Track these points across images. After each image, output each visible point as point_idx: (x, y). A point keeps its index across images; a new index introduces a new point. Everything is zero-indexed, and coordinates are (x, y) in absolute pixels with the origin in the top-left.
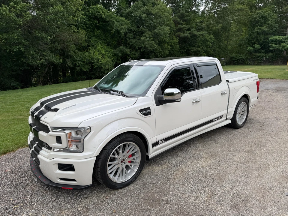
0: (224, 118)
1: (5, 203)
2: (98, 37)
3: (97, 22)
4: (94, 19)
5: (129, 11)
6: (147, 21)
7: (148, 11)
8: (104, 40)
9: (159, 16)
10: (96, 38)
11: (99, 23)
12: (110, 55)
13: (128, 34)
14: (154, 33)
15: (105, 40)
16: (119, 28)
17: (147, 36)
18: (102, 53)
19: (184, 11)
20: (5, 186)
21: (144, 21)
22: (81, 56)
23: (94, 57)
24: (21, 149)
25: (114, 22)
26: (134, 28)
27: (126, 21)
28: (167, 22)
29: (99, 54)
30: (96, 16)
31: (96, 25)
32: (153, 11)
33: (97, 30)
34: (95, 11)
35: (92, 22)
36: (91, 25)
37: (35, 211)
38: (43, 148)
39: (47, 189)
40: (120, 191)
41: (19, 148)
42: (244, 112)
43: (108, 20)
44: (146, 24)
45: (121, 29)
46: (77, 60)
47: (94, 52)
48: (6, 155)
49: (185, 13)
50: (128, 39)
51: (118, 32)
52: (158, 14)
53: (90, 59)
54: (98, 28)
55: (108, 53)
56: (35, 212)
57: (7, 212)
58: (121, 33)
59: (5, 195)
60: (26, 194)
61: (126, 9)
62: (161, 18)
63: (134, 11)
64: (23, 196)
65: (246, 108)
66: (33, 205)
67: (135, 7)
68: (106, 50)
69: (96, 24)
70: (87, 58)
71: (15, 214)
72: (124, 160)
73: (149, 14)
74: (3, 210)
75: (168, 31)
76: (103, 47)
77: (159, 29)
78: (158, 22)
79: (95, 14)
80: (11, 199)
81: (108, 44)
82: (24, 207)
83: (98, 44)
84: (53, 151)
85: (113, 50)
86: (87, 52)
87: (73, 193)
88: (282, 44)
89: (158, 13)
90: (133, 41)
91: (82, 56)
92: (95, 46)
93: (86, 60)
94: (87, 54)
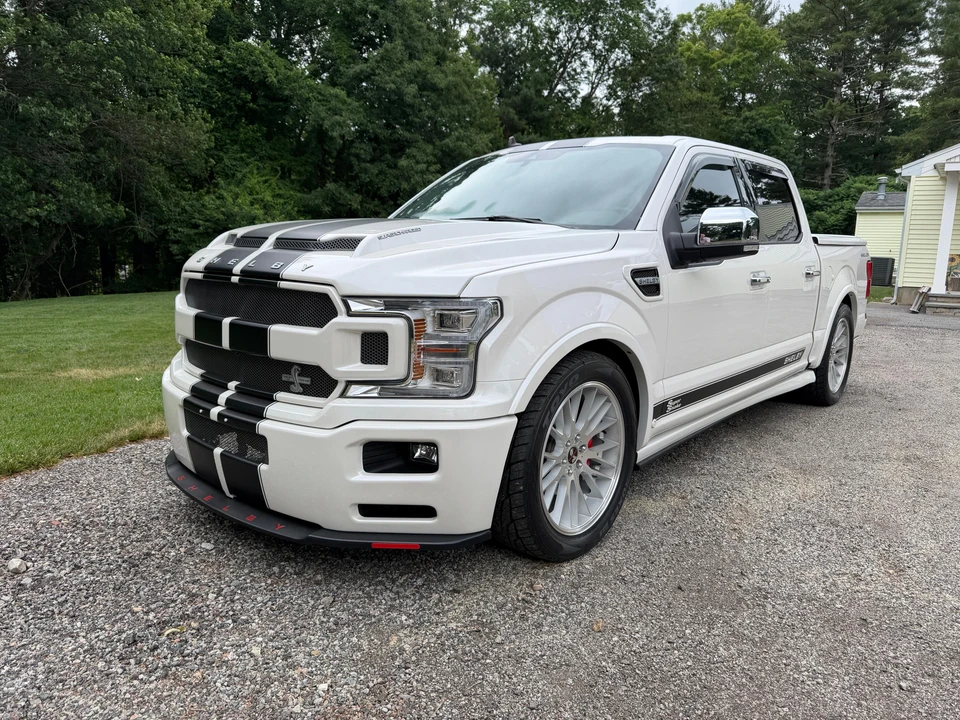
0: (803, 363)
1: (116, 621)
2: (249, 147)
3: (249, 97)
4: (239, 86)
5: (362, 71)
6: (420, 111)
7: (425, 78)
8: (270, 158)
9: (458, 97)
10: (243, 151)
11: (254, 99)
12: (290, 208)
13: (357, 145)
14: (442, 151)
15: (271, 160)
16: (327, 124)
17: (420, 156)
18: (262, 201)
19: (533, 91)
20: (80, 567)
21: (408, 110)
22: (187, 208)
23: (236, 209)
24: (75, 461)
25: (308, 99)
26: (377, 126)
27: (349, 100)
28: (482, 117)
29: (252, 204)
30: (246, 77)
31: (242, 107)
32: (440, 80)
33: (247, 125)
34: (242, 60)
35: (230, 94)
36: (225, 104)
37: (271, 641)
38: (280, 395)
39: (276, 569)
40: (567, 567)
41: (68, 456)
42: (840, 354)
43: (287, 92)
44: (417, 120)
45: (333, 126)
46: (170, 220)
47: (237, 196)
48: (19, 478)
49: (534, 96)
50: (354, 161)
51: (321, 134)
52: (454, 91)
53: (222, 216)
54: (252, 117)
55: (282, 201)
56: (271, 644)
57: (141, 650)
58: (332, 138)
59: (100, 597)
60: (194, 589)
61: (350, 63)
62: (464, 102)
63: (377, 72)
64: (183, 596)
65: (846, 345)
66: (247, 622)
67: (382, 58)
68: (277, 192)
69: (245, 102)
70: (208, 212)
71: (188, 655)
72: (576, 455)
73: (426, 87)
74: (120, 646)
75: (487, 145)
76: (266, 181)
77: (458, 139)
78: (454, 115)
79: (241, 69)
80: (135, 609)
81: (285, 174)
82: (214, 630)
83: (251, 173)
84: (343, 395)
85: (299, 195)
86: (208, 192)
87: (393, 581)
88: (817, 212)
89: (456, 86)
90: (374, 169)
91: (191, 206)
92: (239, 175)
93: (206, 221)
94: (209, 200)
